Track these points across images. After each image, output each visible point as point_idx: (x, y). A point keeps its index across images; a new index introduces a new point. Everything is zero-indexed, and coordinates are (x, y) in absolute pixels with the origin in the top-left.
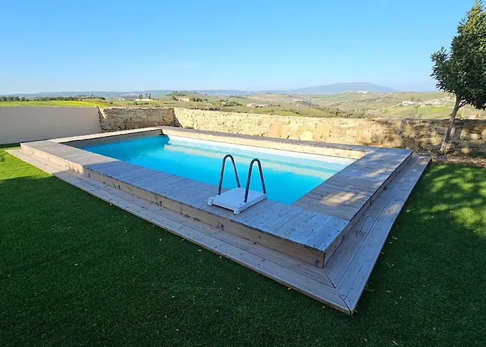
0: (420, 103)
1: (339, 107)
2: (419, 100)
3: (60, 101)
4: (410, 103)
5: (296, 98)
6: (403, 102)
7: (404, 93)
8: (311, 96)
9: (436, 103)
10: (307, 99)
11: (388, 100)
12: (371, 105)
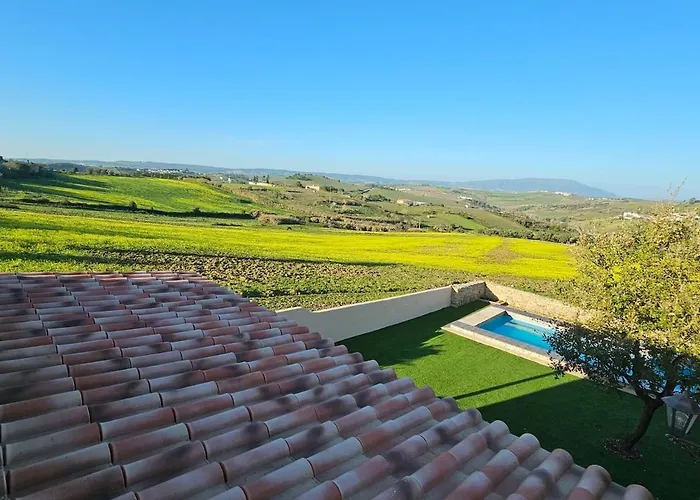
1: (526, 213)
3: (156, 179)
4: (636, 215)
5: (464, 194)
6: (625, 214)
7: (626, 200)
8: (486, 193)
10: (481, 198)
11: (601, 208)
12: (575, 214)
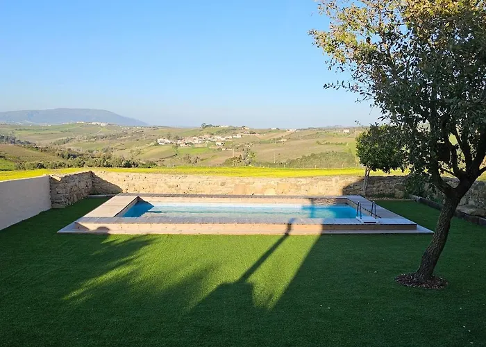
0: (179, 142)
1: (66, 146)
2: (177, 138)
4: (167, 141)
6: (159, 140)
7: (156, 128)
9: (196, 142)
11: (138, 136)
12: (116, 144)
